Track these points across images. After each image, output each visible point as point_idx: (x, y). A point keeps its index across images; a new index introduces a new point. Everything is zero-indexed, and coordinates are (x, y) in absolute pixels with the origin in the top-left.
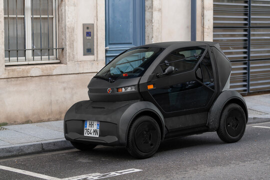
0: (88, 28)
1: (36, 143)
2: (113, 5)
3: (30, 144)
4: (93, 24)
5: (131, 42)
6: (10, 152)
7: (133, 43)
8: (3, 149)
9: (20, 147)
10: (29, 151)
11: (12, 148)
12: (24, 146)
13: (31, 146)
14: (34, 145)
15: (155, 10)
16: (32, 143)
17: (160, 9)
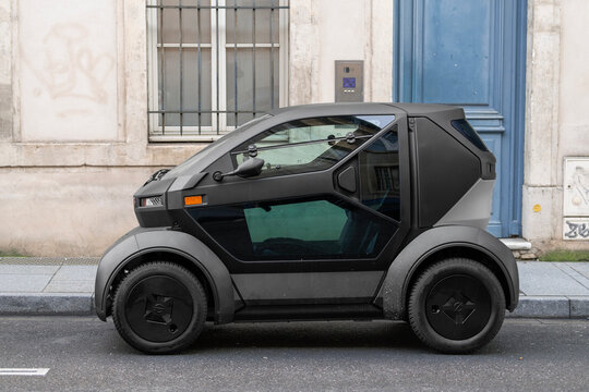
0: (348, 70)
1: (78, 295)
2: (435, 19)
3: (65, 295)
4: (362, 62)
5: (486, 102)
6: (19, 305)
7: (491, 105)
8: (5, 298)
9: (42, 299)
10: (62, 308)
11: (25, 298)
12: (52, 298)
13: (67, 299)
14: (72, 298)
15: (541, 30)
16: (70, 295)
17: (558, 27)
